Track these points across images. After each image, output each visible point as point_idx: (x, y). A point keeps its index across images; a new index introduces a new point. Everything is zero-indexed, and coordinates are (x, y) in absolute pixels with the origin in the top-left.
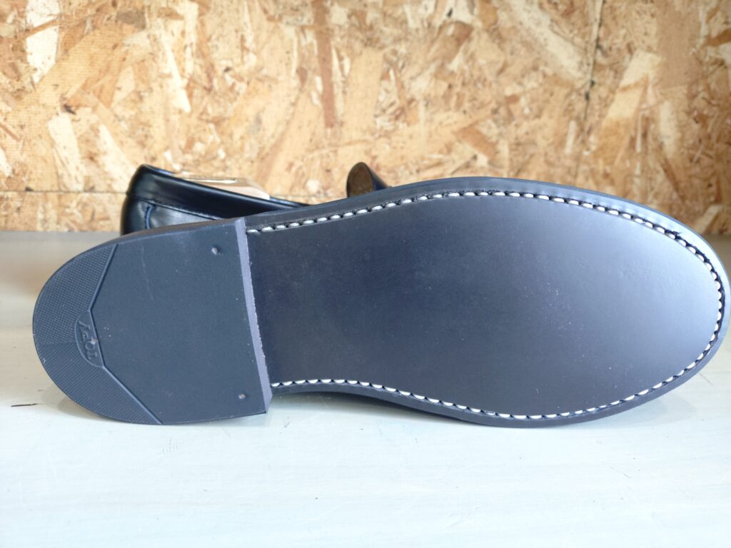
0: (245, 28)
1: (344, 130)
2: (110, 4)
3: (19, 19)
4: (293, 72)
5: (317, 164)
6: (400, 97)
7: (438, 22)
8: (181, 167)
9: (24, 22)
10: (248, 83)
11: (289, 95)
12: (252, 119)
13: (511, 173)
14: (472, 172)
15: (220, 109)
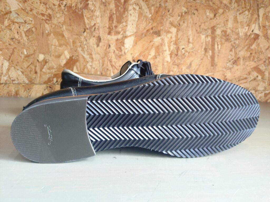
0: (190, 36)
1: (217, 67)
2: (151, 29)
3: (124, 33)
4: (203, 49)
6: (235, 57)
7: (249, 34)
10: (189, 53)
11: (201, 57)
12: (189, 64)
13: (269, 82)
14: (256, 81)
15: (179, 61)
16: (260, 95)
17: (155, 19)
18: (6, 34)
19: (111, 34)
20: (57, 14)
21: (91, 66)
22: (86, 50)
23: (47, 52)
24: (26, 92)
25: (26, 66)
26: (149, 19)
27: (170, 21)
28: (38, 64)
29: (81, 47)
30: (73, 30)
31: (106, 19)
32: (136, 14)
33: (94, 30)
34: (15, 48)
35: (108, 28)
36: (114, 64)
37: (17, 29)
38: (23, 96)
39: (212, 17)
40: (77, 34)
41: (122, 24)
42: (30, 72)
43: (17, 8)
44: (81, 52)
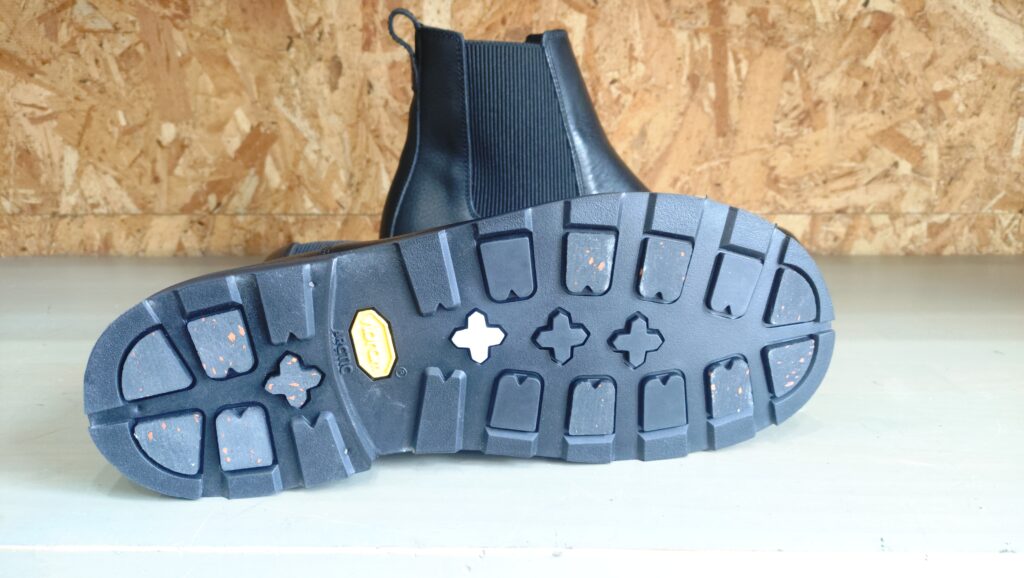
0: (635, 36)
1: (738, 139)
2: (500, 22)
4: (684, 79)
5: (706, 177)
6: (804, 100)
7: (851, 14)
10: (635, 94)
11: (677, 105)
12: (636, 132)
13: (942, 182)
14: (892, 181)
16: (910, 231)
18: (63, 68)
19: (372, 48)
21: (318, 152)
22: (299, 105)
23: (185, 116)
24: (131, 238)
25: (127, 163)
28: (160, 154)
29: (284, 95)
30: (255, 43)
33: (319, 39)
34: (92, 108)
35: (361, 30)
36: (387, 142)
37: (95, 52)
38: (125, 252)
40: (268, 56)
42: (140, 178)
44: (284, 111)
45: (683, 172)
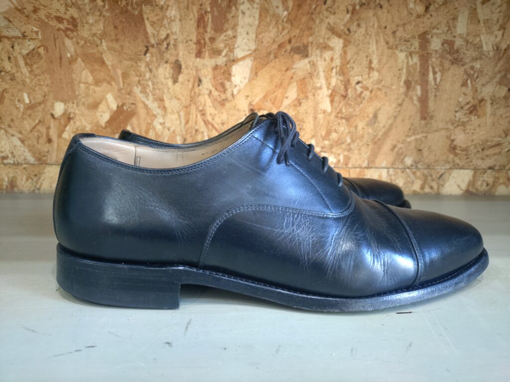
0: (373, 55)
1: (433, 121)
2: (287, 42)
3: (230, 53)
4: (402, 83)
5: (413, 145)
6: (473, 98)
7: (503, 46)
8: (321, 149)
9: (232, 55)
10: (371, 91)
11: (397, 99)
12: (371, 116)
15: (350, 110)
17: (295, 20)
19: (202, 55)
20: (88, 17)
21: (162, 124)
22: (151, 92)
23: (70, 97)
24: (30, 181)
25: (28, 128)
26: (283, 21)
27: (329, 24)
28: (52, 123)
29: (141, 85)
30: (122, 50)
31: (191, 24)
32: (254, 11)
33: (167, 48)
34: (5, 90)
35: (195, 44)
36: (209, 118)
37: (8, 52)
38: (26, 190)
39: (420, 13)
40: (131, 58)
41: (224, 34)
42: (38, 139)
43: (8, 8)
44: (141, 96)
45: (399, 142)
